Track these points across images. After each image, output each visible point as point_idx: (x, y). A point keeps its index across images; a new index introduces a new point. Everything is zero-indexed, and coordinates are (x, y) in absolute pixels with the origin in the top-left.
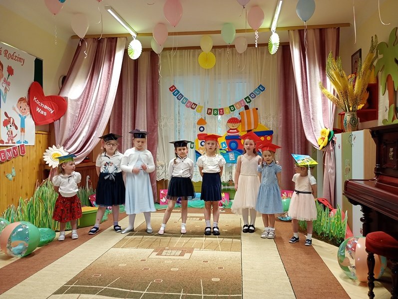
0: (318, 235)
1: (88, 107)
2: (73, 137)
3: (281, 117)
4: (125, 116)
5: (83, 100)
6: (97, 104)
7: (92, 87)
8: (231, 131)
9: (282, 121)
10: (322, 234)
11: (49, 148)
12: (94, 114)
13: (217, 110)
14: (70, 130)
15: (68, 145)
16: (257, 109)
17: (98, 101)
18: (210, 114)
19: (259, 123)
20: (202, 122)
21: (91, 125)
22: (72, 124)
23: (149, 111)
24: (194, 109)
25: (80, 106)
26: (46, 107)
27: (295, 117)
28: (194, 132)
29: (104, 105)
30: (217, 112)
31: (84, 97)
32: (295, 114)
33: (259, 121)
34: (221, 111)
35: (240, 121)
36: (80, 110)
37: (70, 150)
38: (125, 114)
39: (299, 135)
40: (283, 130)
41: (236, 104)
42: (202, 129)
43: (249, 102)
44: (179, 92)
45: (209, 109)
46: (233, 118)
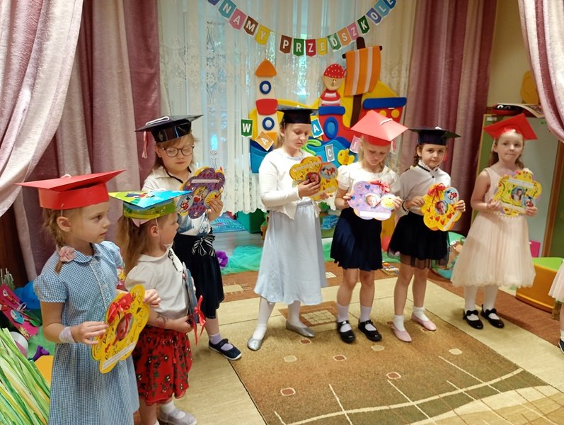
8: (327, 95)
13: (301, 41)
16: (381, 48)
18: (287, 50)
20: (266, 70)
34: (310, 47)
41: (341, 32)
43: (366, 31)
45: (284, 37)
46: (333, 65)
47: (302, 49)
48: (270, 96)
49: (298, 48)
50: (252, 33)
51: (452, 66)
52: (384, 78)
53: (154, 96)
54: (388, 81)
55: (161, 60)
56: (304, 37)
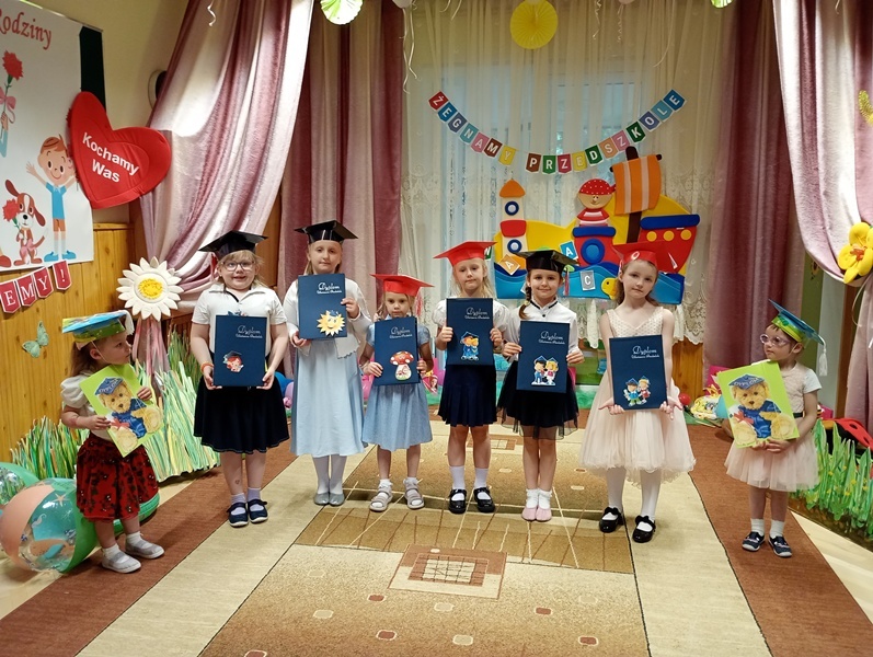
0: (833, 520)
1: (226, 155)
2: (191, 234)
3: (721, 178)
4: (318, 175)
5: (212, 137)
6: (247, 149)
7: (232, 103)
8: (587, 214)
9: (724, 189)
10: (846, 519)
11: (132, 265)
12: (242, 175)
13: (553, 158)
14: (181, 217)
15: (179, 258)
16: (659, 157)
17: (250, 140)
18: (535, 168)
19: (662, 195)
20: (512, 190)
21: (234, 204)
22: (185, 201)
23: (378, 160)
24: (494, 155)
25: (204, 154)
26: (117, 160)
27: (762, 178)
28: (493, 215)
29: (265, 149)
30: (554, 166)
31: (214, 130)
32: (762, 170)
33: (663, 188)
34: (563, 163)
35: (613, 189)
36: (206, 165)
37: (184, 271)
38: (318, 168)
39: (769, 228)
40: (724, 216)
41: (603, 143)
42: (512, 207)
43: (640, 138)
44: (454, 110)
45: (531, 156)
46: (593, 181)
48: (518, 217)
49: (549, 166)
52: (672, 192)
56: (555, 153)
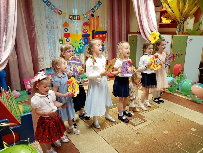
8: (84, 31)
18: (71, 19)
20: (66, 25)
34: (78, 18)
41: (87, 13)
43: (94, 12)
45: (70, 15)
46: (85, 22)
47: (76, 18)
48: (68, 32)
49: (75, 18)
50: (61, 15)
51: (119, 21)
52: (100, 25)
53: (34, 34)
54: (101, 26)
55: (35, 23)
56: (76, 15)
